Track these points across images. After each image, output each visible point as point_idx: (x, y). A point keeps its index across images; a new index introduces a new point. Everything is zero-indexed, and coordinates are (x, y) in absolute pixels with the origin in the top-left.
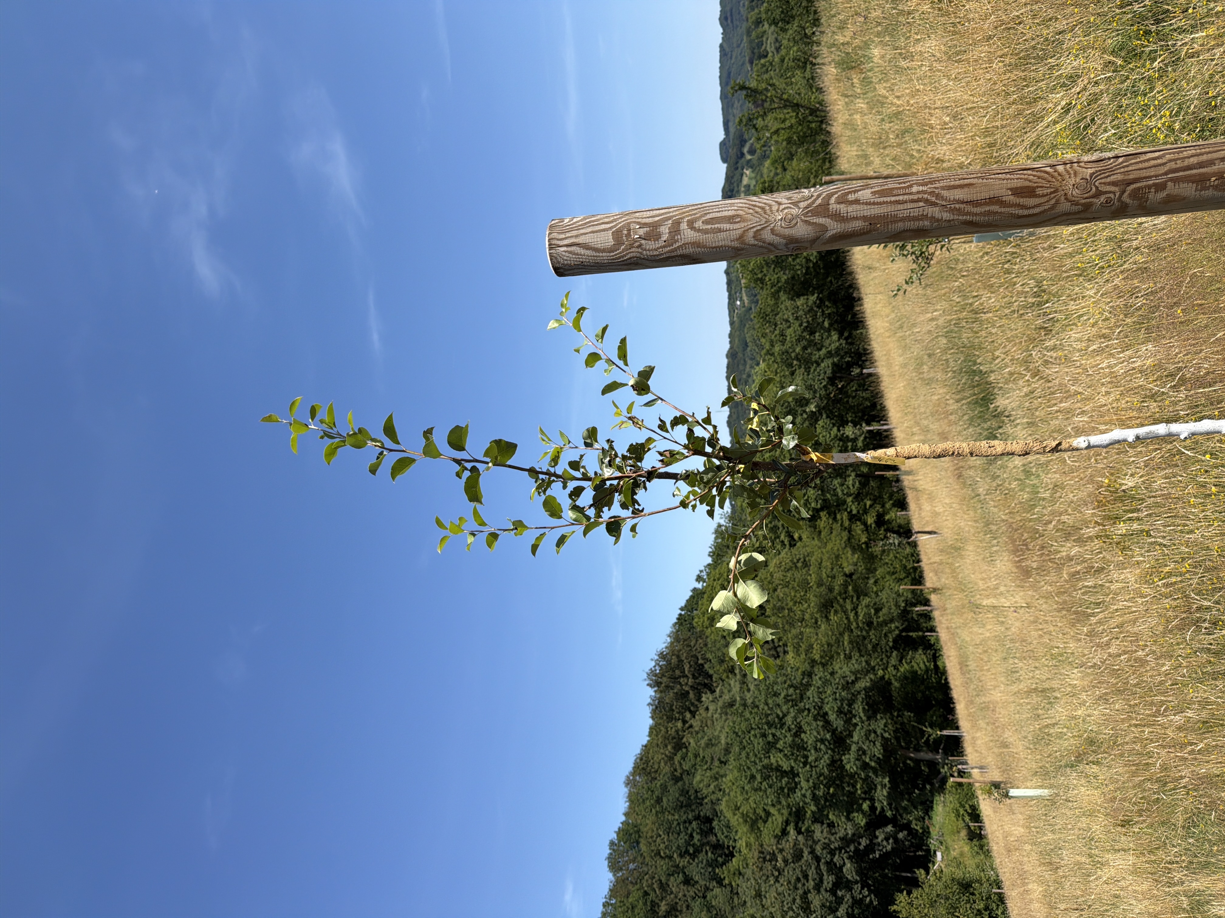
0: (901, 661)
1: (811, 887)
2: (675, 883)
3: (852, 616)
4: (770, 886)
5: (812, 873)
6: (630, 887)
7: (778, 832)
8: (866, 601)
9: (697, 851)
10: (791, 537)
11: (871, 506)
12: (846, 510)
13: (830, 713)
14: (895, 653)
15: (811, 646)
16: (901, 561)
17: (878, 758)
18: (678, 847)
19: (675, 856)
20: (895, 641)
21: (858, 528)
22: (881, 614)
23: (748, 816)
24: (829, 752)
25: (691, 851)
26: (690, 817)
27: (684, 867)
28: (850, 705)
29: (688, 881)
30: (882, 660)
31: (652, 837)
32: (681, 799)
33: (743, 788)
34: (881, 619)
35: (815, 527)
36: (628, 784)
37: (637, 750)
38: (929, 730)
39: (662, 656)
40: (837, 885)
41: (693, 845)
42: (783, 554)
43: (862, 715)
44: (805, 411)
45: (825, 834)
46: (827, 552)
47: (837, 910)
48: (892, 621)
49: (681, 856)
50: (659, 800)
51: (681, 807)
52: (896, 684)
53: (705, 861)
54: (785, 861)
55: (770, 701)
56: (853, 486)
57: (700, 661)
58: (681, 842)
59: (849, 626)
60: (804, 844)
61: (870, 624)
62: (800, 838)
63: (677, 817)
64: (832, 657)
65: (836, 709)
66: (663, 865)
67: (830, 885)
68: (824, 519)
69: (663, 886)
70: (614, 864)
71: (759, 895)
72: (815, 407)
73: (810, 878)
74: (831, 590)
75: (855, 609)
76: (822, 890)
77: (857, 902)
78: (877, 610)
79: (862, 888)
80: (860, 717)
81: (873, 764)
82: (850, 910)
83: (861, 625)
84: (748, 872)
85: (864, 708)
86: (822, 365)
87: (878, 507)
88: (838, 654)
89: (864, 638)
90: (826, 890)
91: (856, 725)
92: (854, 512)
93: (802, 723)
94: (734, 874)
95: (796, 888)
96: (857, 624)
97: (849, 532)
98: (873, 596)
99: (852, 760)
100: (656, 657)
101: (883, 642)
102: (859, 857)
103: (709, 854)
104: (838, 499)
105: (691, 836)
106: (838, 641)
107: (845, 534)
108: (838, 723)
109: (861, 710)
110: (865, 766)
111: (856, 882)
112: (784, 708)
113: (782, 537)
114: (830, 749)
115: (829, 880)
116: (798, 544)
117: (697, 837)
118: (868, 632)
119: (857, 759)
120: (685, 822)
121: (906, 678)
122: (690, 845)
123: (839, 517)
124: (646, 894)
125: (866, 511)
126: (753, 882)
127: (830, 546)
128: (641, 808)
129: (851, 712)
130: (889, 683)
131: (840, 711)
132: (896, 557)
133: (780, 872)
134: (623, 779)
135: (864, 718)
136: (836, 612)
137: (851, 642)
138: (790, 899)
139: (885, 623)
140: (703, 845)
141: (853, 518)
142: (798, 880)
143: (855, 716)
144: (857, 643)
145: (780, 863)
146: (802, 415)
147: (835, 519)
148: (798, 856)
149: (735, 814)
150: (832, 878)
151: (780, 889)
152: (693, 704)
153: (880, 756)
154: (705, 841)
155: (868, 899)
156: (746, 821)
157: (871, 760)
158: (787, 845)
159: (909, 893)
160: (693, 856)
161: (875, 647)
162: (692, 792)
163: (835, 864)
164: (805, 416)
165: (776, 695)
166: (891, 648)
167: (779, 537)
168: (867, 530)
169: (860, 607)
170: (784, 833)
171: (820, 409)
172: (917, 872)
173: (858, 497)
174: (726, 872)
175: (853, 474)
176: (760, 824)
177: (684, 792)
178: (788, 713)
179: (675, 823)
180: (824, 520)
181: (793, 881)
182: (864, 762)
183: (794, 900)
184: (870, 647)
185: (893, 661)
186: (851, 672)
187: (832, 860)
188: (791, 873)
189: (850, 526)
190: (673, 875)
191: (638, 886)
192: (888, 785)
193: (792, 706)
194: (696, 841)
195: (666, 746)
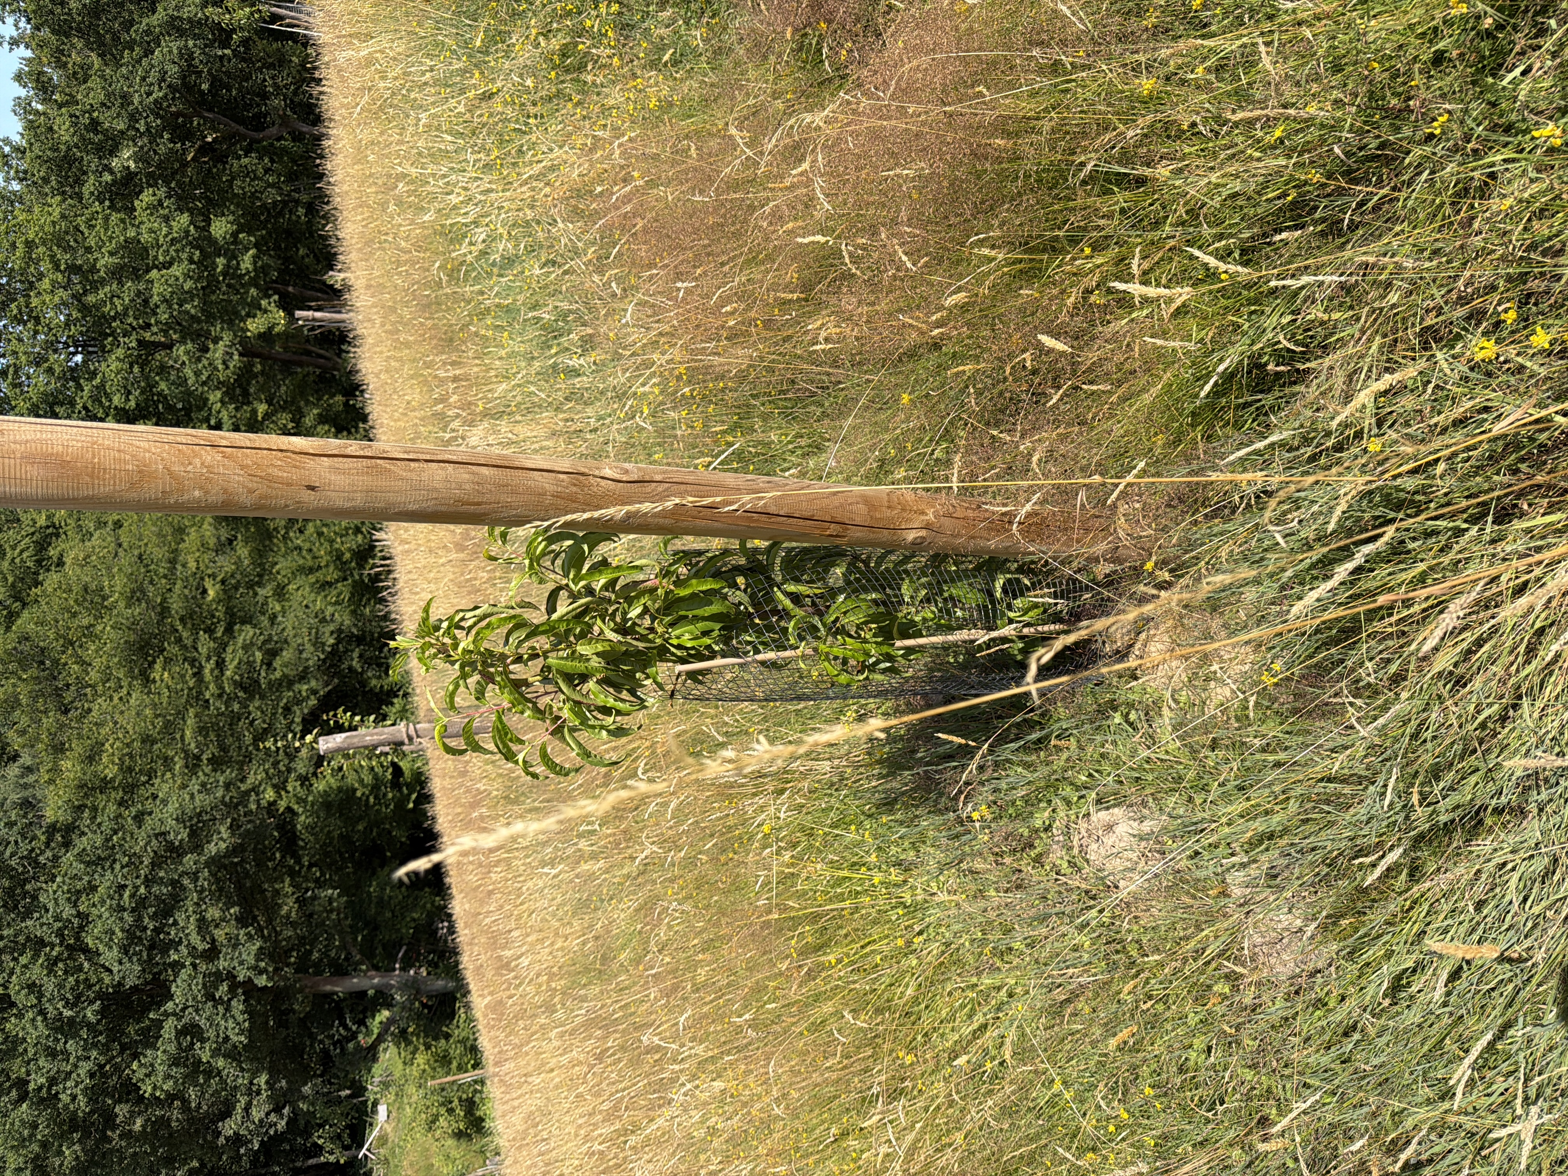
3: (208, 668)
8: (246, 633)
16: (332, 542)
22: (277, 663)
34: (278, 674)
48: (303, 677)
52: (305, 820)
59: (200, 693)
74: (164, 611)
75: (218, 653)
78: (272, 654)
83: (228, 688)
88: (167, 761)
89: (235, 718)
96: (221, 688)
98: (265, 621)
106: (169, 728)
114: (96, 1044)
118: (243, 706)
119: (176, 1060)
121: (328, 805)
129: (163, 937)
130: (290, 815)
131: (132, 939)
132: (320, 534)
136: (168, 661)
137: (201, 728)
139: (288, 682)
144: (218, 731)
164: (107, 177)
169: (229, 649)
175: (227, 337)
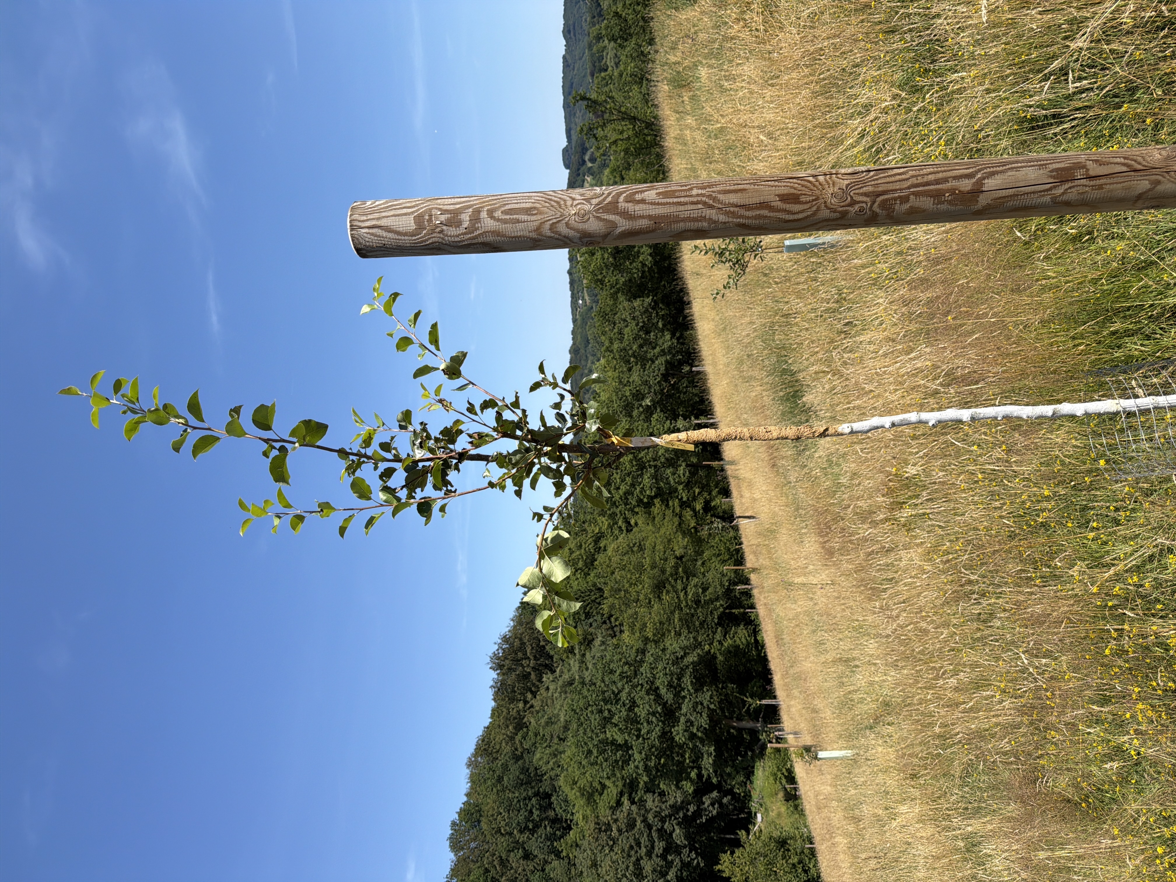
0: (725, 636)
1: (643, 854)
2: (515, 859)
3: (682, 595)
4: (605, 855)
5: (644, 840)
6: (471, 865)
7: (613, 803)
8: (694, 581)
9: (537, 826)
10: (629, 523)
11: (699, 493)
12: (677, 497)
13: (661, 687)
14: (719, 629)
15: (645, 625)
16: (725, 544)
17: (705, 728)
18: (518, 824)
19: (515, 832)
20: (719, 618)
21: (688, 514)
22: (707, 593)
23: (585, 790)
24: (660, 724)
25: (531, 827)
26: (530, 793)
27: (524, 843)
28: (679, 679)
29: (527, 856)
30: (708, 636)
31: (493, 815)
32: (522, 777)
33: (581, 763)
34: (708, 598)
35: (649, 513)
36: (470, 765)
37: (479, 732)
38: (750, 700)
39: (505, 639)
40: (667, 850)
41: (533, 821)
42: (620, 539)
43: (690, 688)
44: (641, 405)
45: (656, 803)
46: (661, 537)
47: (667, 874)
48: (717, 599)
49: (521, 832)
50: (500, 779)
51: (522, 784)
52: (720, 658)
53: (543, 836)
54: (620, 831)
55: (606, 679)
56: (684, 475)
57: (542, 643)
58: (521, 818)
59: (679, 605)
60: (637, 813)
61: (697, 602)
62: (634, 808)
63: (517, 795)
64: (663, 635)
65: (666, 683)
66: (503, 842)
67: (661, 851)
68: (658, 505)
69: (503, 862)
70: (455, 844)
71: (595, 865)
72: (650, 401)
73: (642, 845)
74: (663, 571)
75: (685, 589)
76: (654, 856)
77: (685, 865)
78: (705, 590)
79: (690, 852)
80: (688, 690)
81: (700, 734)
82: (679, 873)
83: (690, 603)
84: (585, 843)
85: (692, 682)
86: (657, 362)
87: (706, 494)
88: (670, 631)
89: (693, 615)
90: (657, 856)
91: (684, 697)
92: (685, 499)
93: (636, 698)
94: (572, 846)
95: (629, 856)
96: (687, 602)
97: (680, 517)
98: (701, 576)
99: (681, 732)
100: (500, 641)
101: (709, 619)
102: (687, 822)
103: (548, 828)
104: (671, 487)
105: (531, 812)
106: (669, 620)
107: (676, 520)
108: (668, 696)
109: (689, 683)
110: (693, 736)
111: (685, 847)
112: (620, 685)
113: (620, 523)
114: (661, 721)
115: (660, 846)
116: (634, 530)
117: (536, 813)
118: (695, 611)
119: (685, 731)
120: (525, 799)
121: (730, 652)
122: (529, 821)
123: (671, 503)
124: (487, 871)
125: (695, 499)
126: (589, 852)
127: (662, 531)
128: (482, 788)
129: (680, 686)
130: (714, 657)
131: (670, 685)
132: (721, 540)
133: (615, 841)
134: (465, 760)
135: (692, 691)
136: (668, 592)
137: (680, 620)
138: (624, 866)
139: (711, 601)
140: (541, 820)
141: (684, 505)
142: (631, 847)
143: (683, 689)
144: (686, 621)
145: (615, 833)
146: (638, 408)
147: (667, 506)
148: (631, 825)
149: (572, 789)
150: (662, 844)
151: (614, 858)
152: (534, 684)
153: (707, 726)
154: (544, 816)
155: (696, 861)
156: (583, 795)
157: (698, 730)
158: (622, 815)
159: (732, 853)
160: (533, 831)
161: (702, 624)
162: (532, 769)
163: (666, 831)
164: (641, 409)
165: (612, 672)
166: (716, 625)
167: (617, 523)
168: (695, 516)
169: (689, 587)
170: (619, 803)
171: (655, 404)
172: (740, 833)
173: (688, 485)
174: (563, 845)
175: (684, 464)
176: (596, 797)
177: (525, 770)
178: (623, 689)
179: (516, 800)
180: (657, 507)
181: (626, 849)
182: (692, 733)
183: (627, 867)
184: (697, 623)
185: (718, 636)
186: (680, 648)
187: (663, 827)
188: (624, 842)
189: (681, 512)
190: (513, 851)
191: (479, 864)
192: (714, 754)
193: (627, 682)
194: (535, 816)
195: (508, 727)
